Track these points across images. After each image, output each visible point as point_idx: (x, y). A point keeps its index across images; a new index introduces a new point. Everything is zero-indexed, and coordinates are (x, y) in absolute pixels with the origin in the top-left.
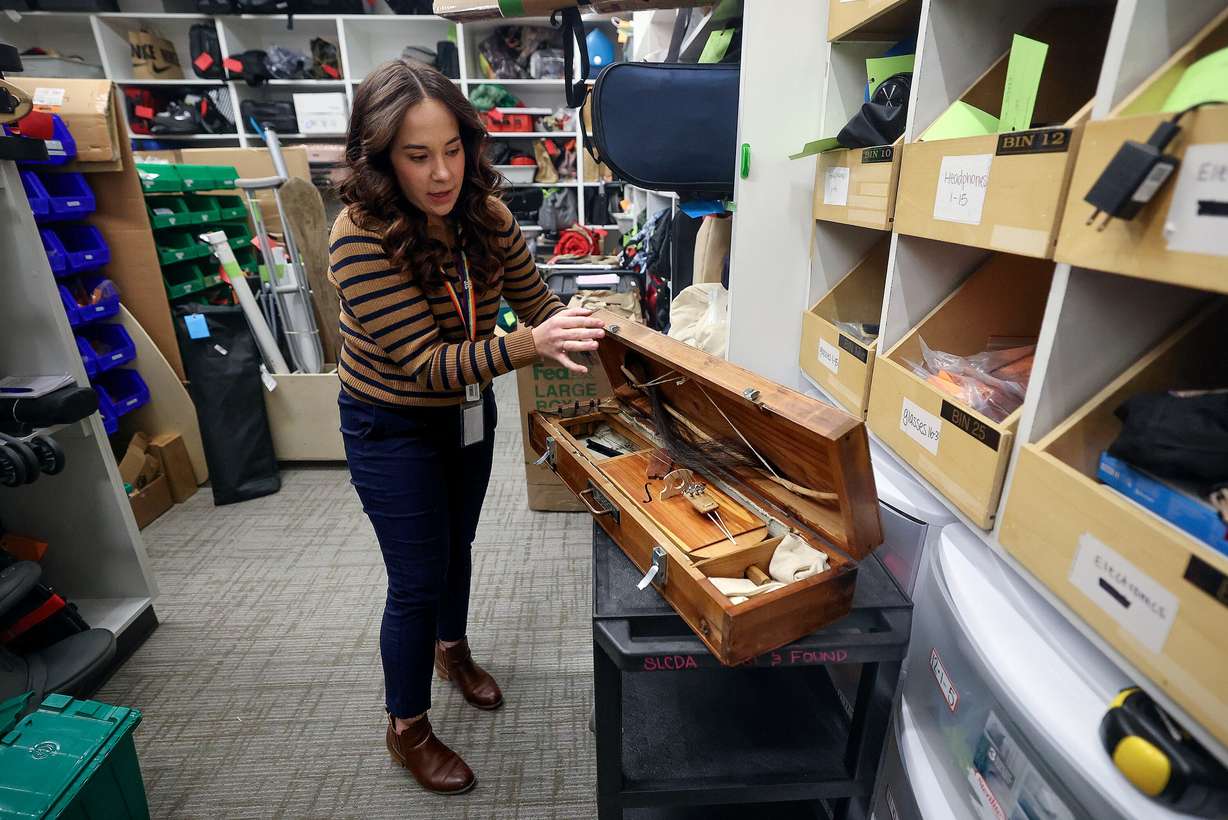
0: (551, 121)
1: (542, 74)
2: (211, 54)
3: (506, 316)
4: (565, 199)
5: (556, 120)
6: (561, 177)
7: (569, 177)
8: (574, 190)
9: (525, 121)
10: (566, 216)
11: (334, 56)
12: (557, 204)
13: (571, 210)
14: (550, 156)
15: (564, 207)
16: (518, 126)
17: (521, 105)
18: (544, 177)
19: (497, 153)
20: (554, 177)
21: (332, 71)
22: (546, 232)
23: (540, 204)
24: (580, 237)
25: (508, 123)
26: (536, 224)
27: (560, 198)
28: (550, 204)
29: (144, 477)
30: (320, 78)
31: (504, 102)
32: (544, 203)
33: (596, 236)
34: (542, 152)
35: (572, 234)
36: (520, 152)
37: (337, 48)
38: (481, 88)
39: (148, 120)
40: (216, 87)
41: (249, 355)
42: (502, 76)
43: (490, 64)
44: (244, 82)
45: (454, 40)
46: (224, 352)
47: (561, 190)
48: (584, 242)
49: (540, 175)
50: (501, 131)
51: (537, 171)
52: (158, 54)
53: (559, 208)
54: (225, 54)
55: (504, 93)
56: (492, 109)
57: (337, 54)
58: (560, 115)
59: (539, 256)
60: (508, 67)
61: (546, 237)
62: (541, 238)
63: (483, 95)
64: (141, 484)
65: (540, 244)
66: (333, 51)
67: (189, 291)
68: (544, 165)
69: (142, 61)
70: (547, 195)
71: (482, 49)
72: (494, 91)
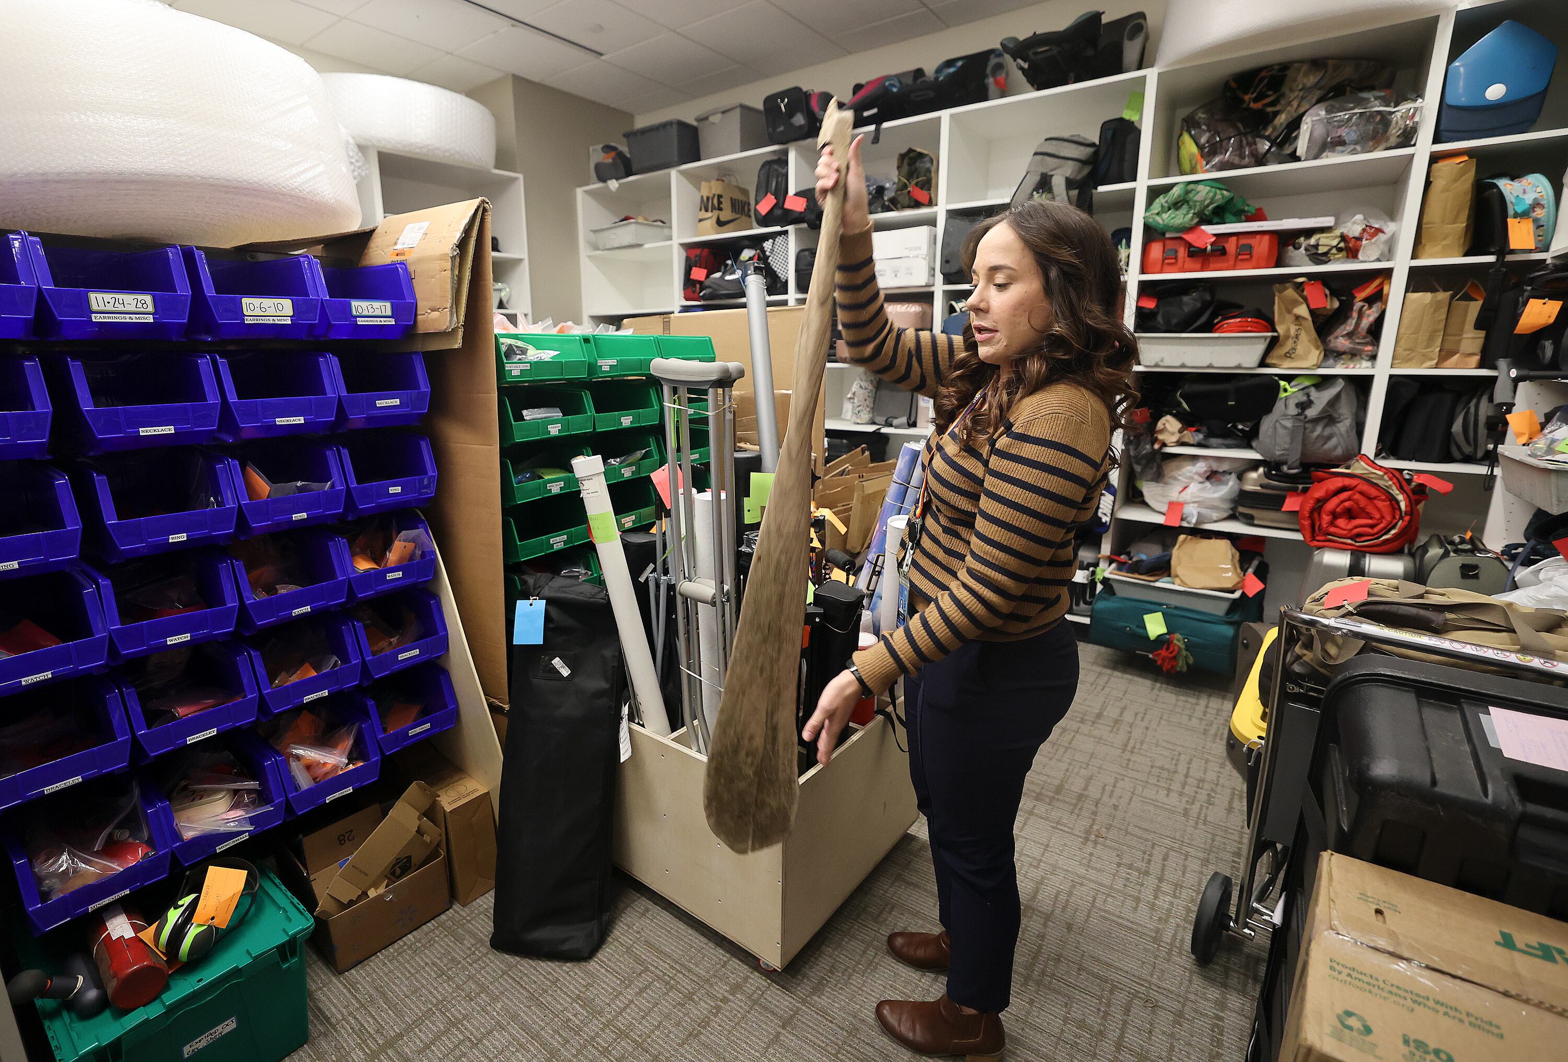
0: (1326, 241)
1: (1323, 147)
2: (776, 195)
3: (1147, 618)
4: (1334, 402)
5: (1343, 238)
6: (1331, 354)
7: (1353, 355)
8: (1362, 384)
9: (1262, 246)
10: (1330, 437)
11: (928, 171)
12: (1311, 413)
13: (1345, 425)
14: (1312, 312)
15: (1328, 417)
16: (1245, 255)
17: (1259, 216)
18: (1288, 356)
19: (1186, 309)
20: (1315, 355)
21: (921, 195)
22: (1272, 466)
23: (1268, 409)
24: (1373, 492)
25: (1223, 252)
26: (1249, 446)
27: (1321, 398)
28: (1293, 410)
29: (409, 858)
30: (904, 207)
31: (1219, 214)
32: (1279, 406)
33: (1418, 493)
34: (1296, 304)
35: (1347, 482)
36: (1240, 307)
37: (934, 161)
38: (1176, 192)
39: (701, 283)
40: (773, 236)
41: (604, 685)
42: (1223, 167)
43: (1200, 147)
44: (805, 225)
45: (1134, 118)
46: (565, 672)
47: (1324, 381)
48: (1382, 505)
49: (1279, 351)
50: (1202, 270)
51: (1273, 343)
52: (726, 204)
53: (1316, 421)
54: (792, 191)
55: (1222, 196)
56: (1190, 229)
57: (933, 169)
58: (1354, 227)
59: (1241, 509)
60: (1240, 148)
61: (1267, 475)
62: (1255, 476)
63: (1176, 205)
64: (398, 871)
65: (1249, 487)
66: (928, 165)
67: (557, 547)
68: (1293, 329)
69: (709, 214)
70: (1289, 391)
71: (1190, 124)
72: (1203, 193)
